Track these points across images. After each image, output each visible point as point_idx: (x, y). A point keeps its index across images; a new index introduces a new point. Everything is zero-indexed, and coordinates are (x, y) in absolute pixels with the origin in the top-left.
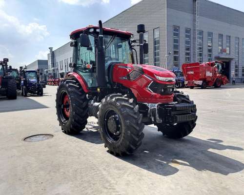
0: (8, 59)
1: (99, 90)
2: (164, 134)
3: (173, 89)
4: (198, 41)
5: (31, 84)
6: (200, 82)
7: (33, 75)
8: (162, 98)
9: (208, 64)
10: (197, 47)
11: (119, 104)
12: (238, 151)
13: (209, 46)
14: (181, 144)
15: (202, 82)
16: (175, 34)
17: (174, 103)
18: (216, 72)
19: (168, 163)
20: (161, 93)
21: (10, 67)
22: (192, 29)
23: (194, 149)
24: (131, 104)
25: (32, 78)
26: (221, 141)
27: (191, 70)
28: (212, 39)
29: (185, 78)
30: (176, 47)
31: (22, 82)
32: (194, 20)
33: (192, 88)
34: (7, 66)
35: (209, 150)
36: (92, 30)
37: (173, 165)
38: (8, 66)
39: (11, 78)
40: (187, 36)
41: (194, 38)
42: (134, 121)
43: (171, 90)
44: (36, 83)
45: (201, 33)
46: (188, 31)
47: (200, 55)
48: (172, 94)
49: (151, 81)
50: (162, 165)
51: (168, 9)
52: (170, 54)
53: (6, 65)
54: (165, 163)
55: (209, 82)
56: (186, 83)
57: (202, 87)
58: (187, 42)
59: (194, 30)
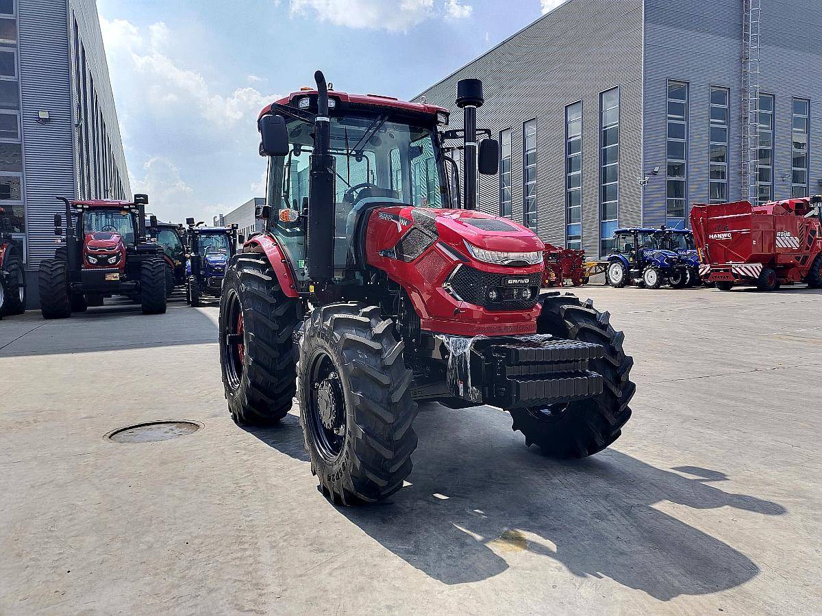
0: (146, 197)
1: (312, 288)
2: (529, 441)
3: (534, 290)
4: (755, 128)
5: (210, 269)
6: (754, 270)
7: (218, 241)
8: (491, 320)
9: (784, 205)
10: (752, 148)
11: (339, 337)
12: (761, 516)
13: (798, 145)
14: (573, 478)
15: (759, 265)
16: (673, 108)
17: (538, 337)
18: (814, 232)
19: (487, 540)
20: (489, 305)
21: (153, 219)
22: (735, 88)
23: (606, 497)
24: (377, 338)
25: (215, 251)
26: (721, 477)
27: (722, 226)
28: (808, 120)
29: (701, 255)
30: (675, 150)
31: (189, 263)
32: (743, 59)
33: (726, 286)
34: (144, 215)
35: (656, 506)
36: (305, 103)
37: (499, 548)
38: (148, 218)
39: (153, 251)
40: (715, 113)
41: (743, 119)
42: (380, 393)
43: (528, 294)
44: (223, 267)
45: (767, 101)
46: (719, 96)
47: (763, 175)
48: (530, 309)
49: (457, 263)
50: (463, 545)
51: (649, 25)
52: (655, 173)
53: (142, 215)
54: (478, 537)
55: (788, 266)
56: (704, 269)
57: (762, 285)
58: (717, 134)
59: (743, 91)
